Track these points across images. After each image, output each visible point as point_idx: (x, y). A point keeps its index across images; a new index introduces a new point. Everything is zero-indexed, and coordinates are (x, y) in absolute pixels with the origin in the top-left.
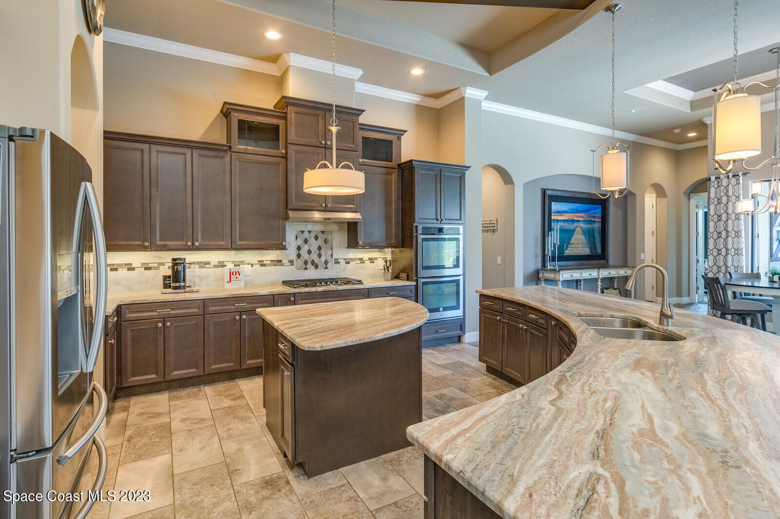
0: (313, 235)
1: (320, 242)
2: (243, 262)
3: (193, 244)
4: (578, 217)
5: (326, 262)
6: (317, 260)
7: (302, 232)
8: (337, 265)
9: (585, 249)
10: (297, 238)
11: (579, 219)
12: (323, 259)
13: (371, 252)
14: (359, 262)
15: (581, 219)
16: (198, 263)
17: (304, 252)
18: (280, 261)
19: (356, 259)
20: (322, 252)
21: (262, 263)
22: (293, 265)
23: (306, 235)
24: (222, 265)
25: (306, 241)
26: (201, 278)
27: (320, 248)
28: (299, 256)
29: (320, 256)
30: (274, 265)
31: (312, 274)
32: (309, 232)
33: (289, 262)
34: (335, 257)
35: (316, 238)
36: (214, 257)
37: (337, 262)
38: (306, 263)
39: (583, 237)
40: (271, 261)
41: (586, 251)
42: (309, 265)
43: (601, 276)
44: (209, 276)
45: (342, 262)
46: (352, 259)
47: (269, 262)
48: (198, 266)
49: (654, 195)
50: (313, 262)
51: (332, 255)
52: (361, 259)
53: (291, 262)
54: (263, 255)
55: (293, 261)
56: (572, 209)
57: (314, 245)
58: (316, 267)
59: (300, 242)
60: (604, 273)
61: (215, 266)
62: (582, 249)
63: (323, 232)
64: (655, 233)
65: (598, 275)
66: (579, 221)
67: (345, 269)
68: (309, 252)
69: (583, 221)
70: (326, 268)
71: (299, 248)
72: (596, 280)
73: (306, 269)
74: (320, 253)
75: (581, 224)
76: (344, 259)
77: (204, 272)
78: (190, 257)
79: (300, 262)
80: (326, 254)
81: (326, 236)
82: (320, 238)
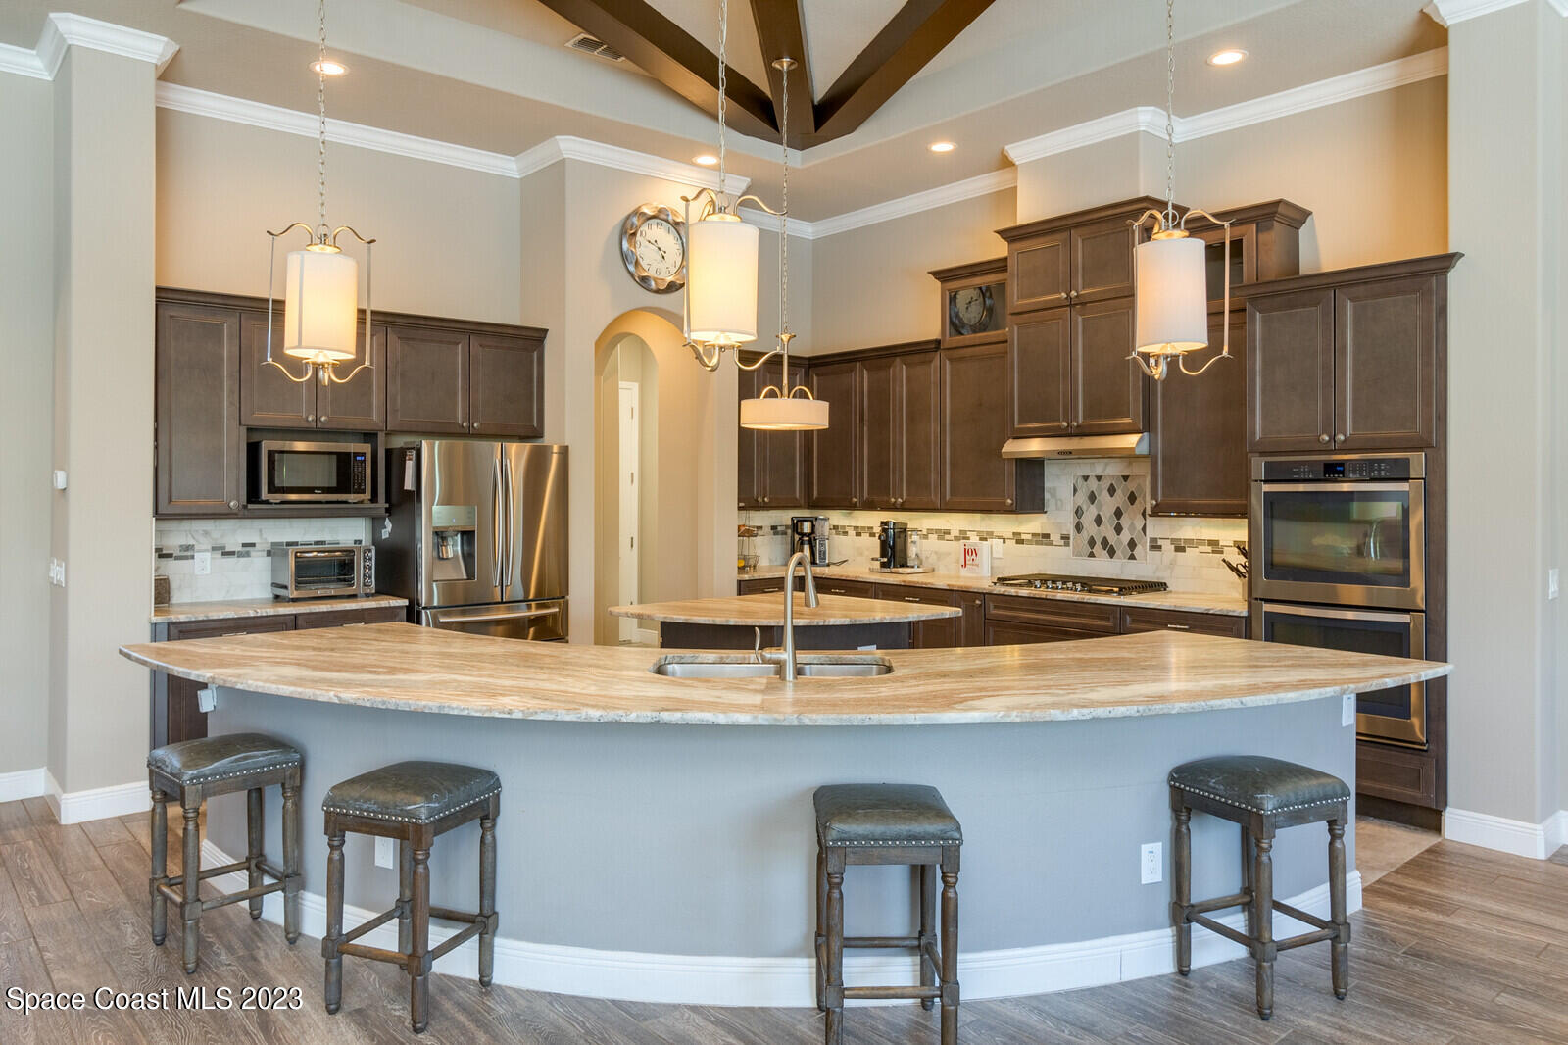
0: (1105, 484)
1: (1120, 498)
2: (990, 535)
5: (1132, 544)
6: (1112, 539)
7: (1086, 478)
8: (1157, 553)
10: (1075, 490)
12: (1125, 537)
14: (1210, 549)
16: (937, 531)
17: (1088, 519)
18: (1046, 536)
19: (1201, 542)
20: (1125, 521)
21: (1018, 537)
22: (1068, 544)
23: (1093, 484)
24: (963, 536)
25: (1092, 498)
26: (939, 555)
27: (1118, 513)
28: (1079, 528)
29: (1118, 529)
30: (1037, 543)
31: (1102, 567)
32: (1099, 478)
33: (1062, 538)
34: (1150, 533)
35: (1112, 491)
36: (955, 522)
37: (1155, 546)
38: (1092, 542)
40: (1034, 535)
42: (1098, 549)
44: (950, 554)
45: (1168, 547)
46: (1190, 542)
47: (1029, 537)
48: (936, 536)
50: (1105, 543)
51: (1144, 529)
52: (1213, 543)
53: (1065, 538)
54: (1021, 523)
55: (1069, 538)
57: (1108, 505)
58: (1112, 553)
59: (1082, 499)
61: (957, 539)
63: (1126, 478)
67: (1173, 564)
68: (1099, 521)
70: (1132, 557)
71: (1078, 512)
73: (1092, 555)
74: (1119, 525)
76: (1173, 541)
78: (919, 522)
79: (1082, 541)
80: (1132, 528)
81: (1131, 486)
82: (1119, 492)
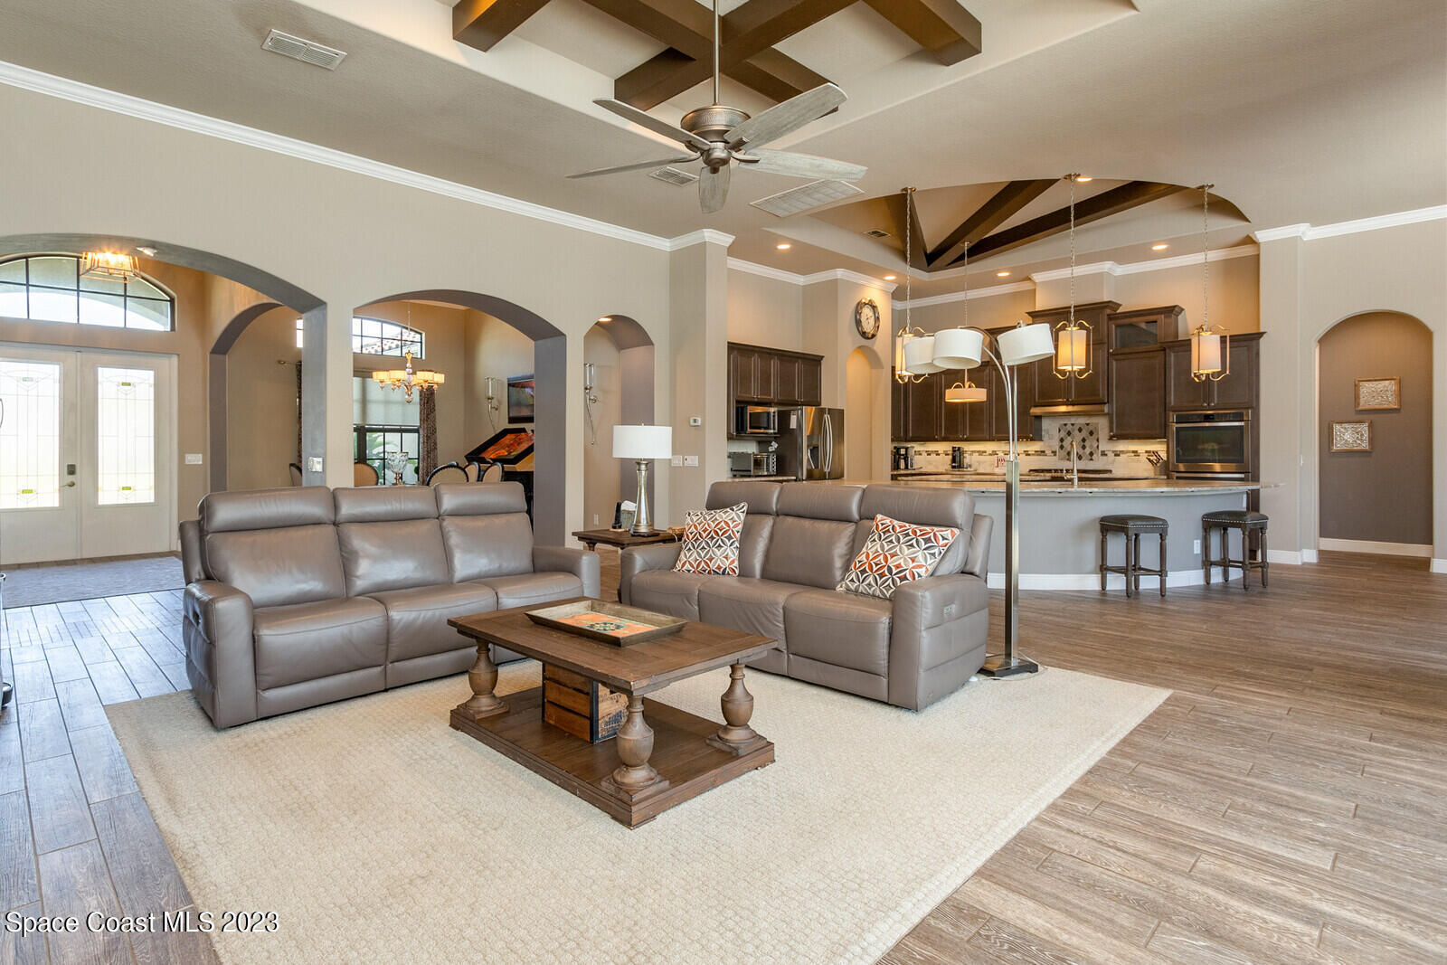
0: (1077, 427)
1: (1085, 434)
3: (963, 436)
5: (1091, 454)
6: (1081, 452)
7: (1065, 425)
8: (1105, 457)
10: (1060, 431)
12: (1088, 450)
13: (1146, 444)
16: (978, 452)
17: (1067, 444)
18: (1044, 452)
19: (1128, 452)
20: (1087, 444)
21: (1026, 453)
22: (1055, 455)
23: (1069, 427)
24: (994, 453)
25: (1069, 433)
26: (979, 463)
27: (1084, 440)
28: (1062, 447)
29: (1084, 447)
30: (1038, 455)
32: (1073, 425)
33: (1052, 452)
34: (1101, 448)
35: (1080, 430)
36: (988, 447)
37: (1104, 454)
38: (1069, 454)
40: (1036, 451)
42: (1073, 456)
44: (985, 462)
45: (1111, 455)
46: (1122, 452)
47: (1033, 452)
50: (1076, 454)
51: (1098, 447)
52: (1136, 452)
53: (1054, 453)
55: (1056, 452)
57: (1078, 437)
58: (1081, 458)
59: (1063, 434)
61: (990, 455)
63: (1088, 424)
67: (1113, 462)
70: (1091, 460)
71: (1062, 440)
73: (1069, 459)
74: (1084, 445)
76: (1113, 452)
77: (982, 458)
78: (968, 447)
79: (1064, 453)
80: (1091, 446)
81: (1091, 428)
82: (1084, 431)
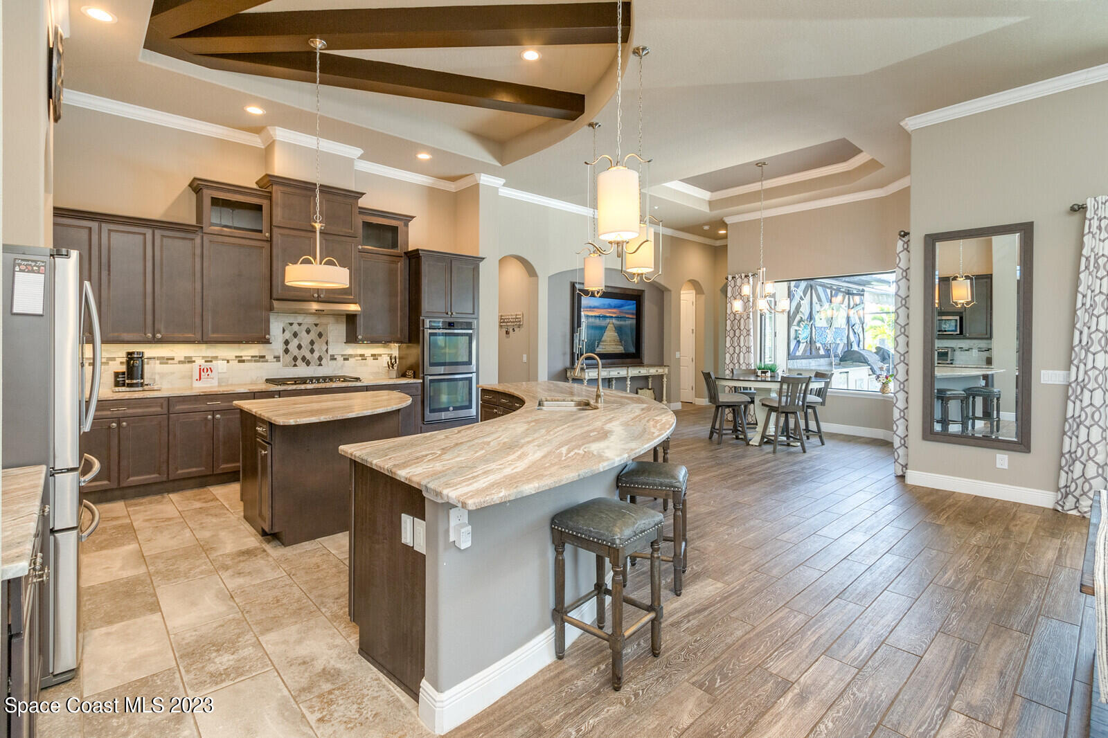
0: (304, 327)
1: (313, 335)
2: (216, 358)
3: (154, 336)
4: (610, 313)
5: (320, 359)
6: (308, 356)
7: (291, 324)
8: (334, 362)
9: (618, 347)
10: (284, 331)
11: (611, 315)
12: (316, 355)
13: (373, 348)
14: (360, 358)
15: (614, 315)
16: (158, 358)
17: (293, 346)
18: (264, 357)
19: (356, 356)
20: (316, 347)
21: (241, 359)
22: (279, 361)
23: (296, 328)
24: (189, 360)
25: (295, 335)
26: (162, 375)
27: (312, 343)
28: (287, 351)
29: (312, 351)
30: (255, 361)
31: (302, 371)
32: (300, 324)
33: (275, 357)
34: (330, 352)
35: (308, 332)
36: (180, 351)
37: (333, 358)
38: (295, 359)
39: (616, 334)
40: (252, 357)
41: (619, 349)
42: (299, 362)
43: (630, 375)
44: (172, 373)
45: (340, 359)
46: (351, 356)
47: (250, 358)
48: (158, 362)
49: (694, 292)
50: (304, 359)
51: (327, 351)
52: (362, 355)
53: (277, 358)
54: (242, 350)
55: (279, 357)
56: (604, 305)
57: (305, 339)
58: (308, 363)
59: (288, 335)
60: (634, 372)
61: (180, 362)
62: (615, 347)
63: (316, 325)
64: (694, 331)
65: (628, 374)
66: (612, 317)
67: (343, 366)
68: (300, 347)
69: (615, 317)
70: (320, 365)
71: (287, 343)
72: (625, 379)
73: (295, 365)
74: (312, 348)
75: (614, 321)
76: (342, 355)
77: (166, 368)
78: (149, 351)
79: (289, 358)
80: (320, 349)
81: (319, 329)
82: (312, 333)
